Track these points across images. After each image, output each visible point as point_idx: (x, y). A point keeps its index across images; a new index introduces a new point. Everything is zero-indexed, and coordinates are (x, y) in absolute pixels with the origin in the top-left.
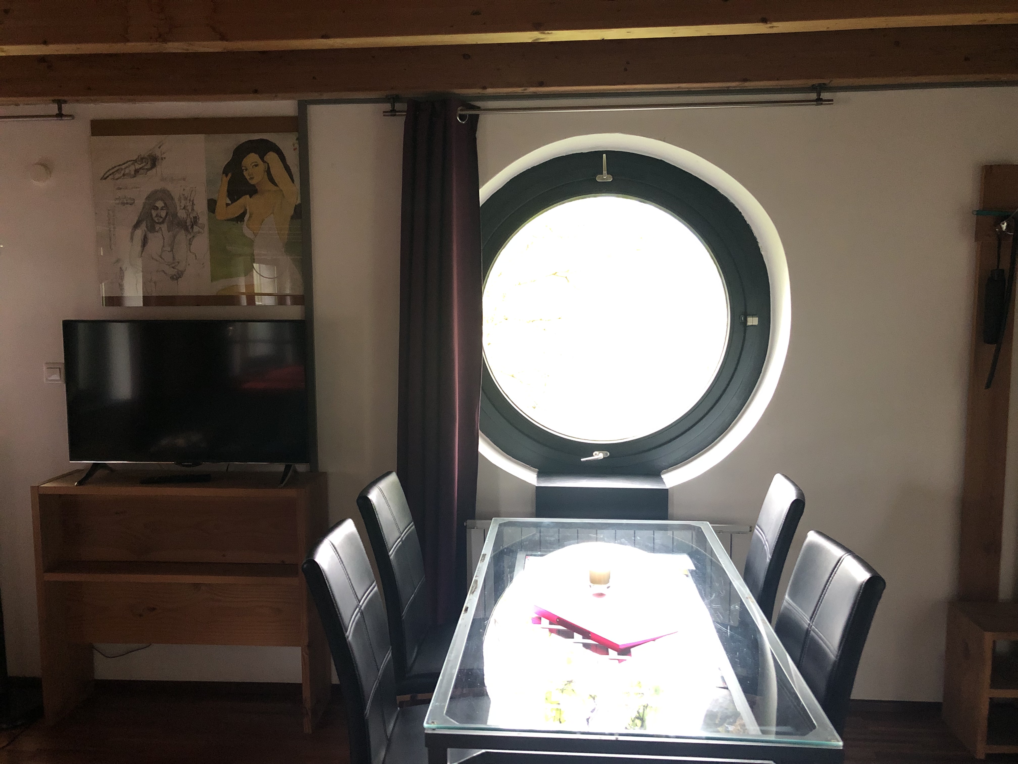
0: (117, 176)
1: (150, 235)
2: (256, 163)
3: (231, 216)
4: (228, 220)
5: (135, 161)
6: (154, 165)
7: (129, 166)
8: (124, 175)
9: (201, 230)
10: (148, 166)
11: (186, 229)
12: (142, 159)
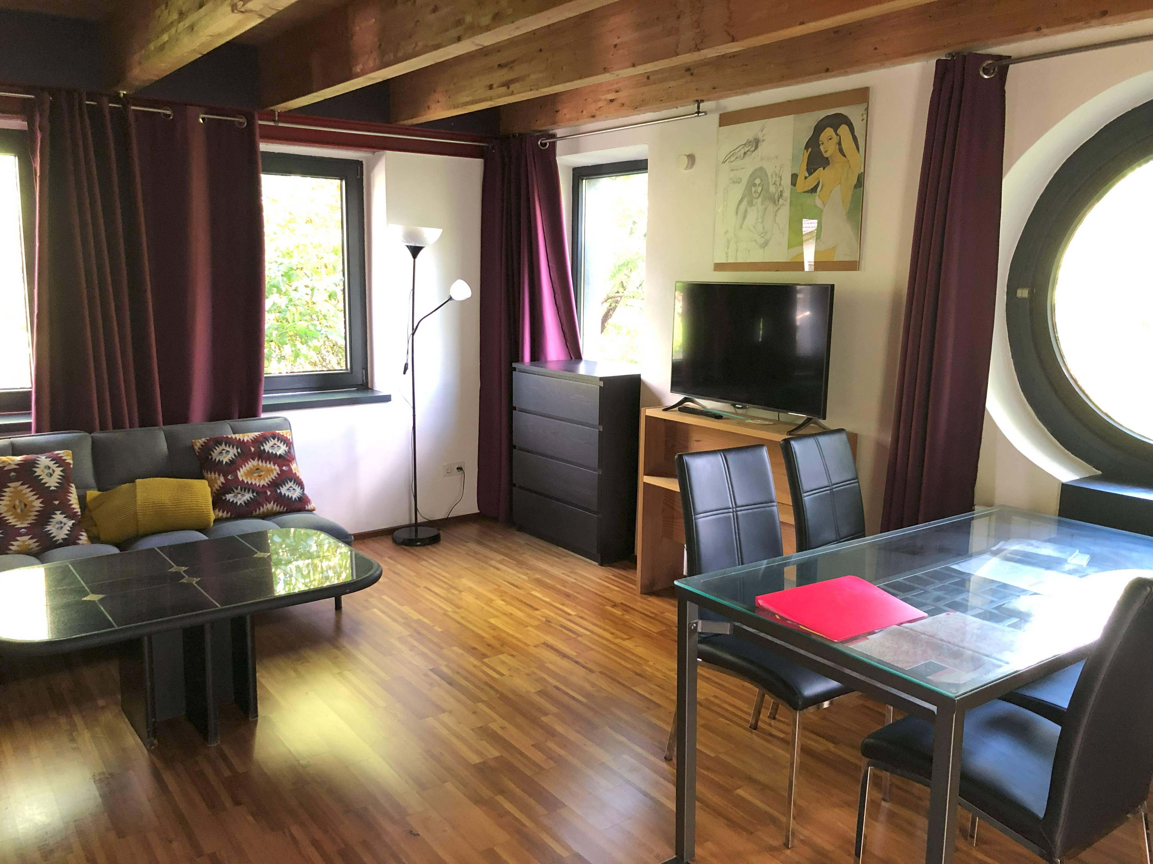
0: (733, 159)
1: (749, 209)
2: (830, 137)
3: (806, 189)
4: (805, 192)
5: (745, 144)
6: (756, 148)
7: (740, 150)
8: (736, 158)
9: (785, 203)
10: (753, 149)
11: (774, 203)
12: (750, 142)
